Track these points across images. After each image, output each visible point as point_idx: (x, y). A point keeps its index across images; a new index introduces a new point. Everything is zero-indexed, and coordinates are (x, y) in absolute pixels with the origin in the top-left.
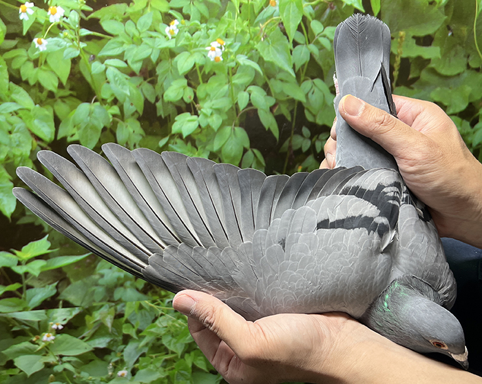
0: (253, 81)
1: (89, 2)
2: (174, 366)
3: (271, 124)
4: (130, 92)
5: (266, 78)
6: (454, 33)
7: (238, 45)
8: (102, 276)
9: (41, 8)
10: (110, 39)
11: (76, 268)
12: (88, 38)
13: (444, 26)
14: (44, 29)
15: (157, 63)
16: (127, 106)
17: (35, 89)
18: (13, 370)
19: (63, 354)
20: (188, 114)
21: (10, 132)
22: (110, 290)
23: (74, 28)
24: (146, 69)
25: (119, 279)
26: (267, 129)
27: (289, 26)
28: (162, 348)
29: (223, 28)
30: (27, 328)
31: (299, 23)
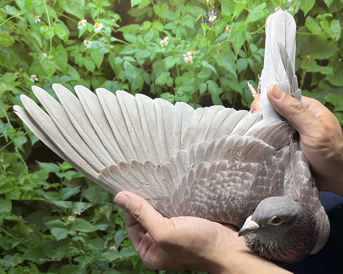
0: (210, 78)
1: (118, 22)
4: (136, 76)
5: (219, 76)
7: (203, 55)
9: (90, 23)
10: (127, 45)
12: (115, 43)
13: (337, 54)
14: (90, 35)
15: (154, 61)
16: (133, 85)
17: (82, 69)
18: (50, 235)
19: (79, 230)
20: (169, 93)
23: (107, 35)
27: (236, 46)
29: (195, 44)
30: (60, 211)
31: (242, 44)
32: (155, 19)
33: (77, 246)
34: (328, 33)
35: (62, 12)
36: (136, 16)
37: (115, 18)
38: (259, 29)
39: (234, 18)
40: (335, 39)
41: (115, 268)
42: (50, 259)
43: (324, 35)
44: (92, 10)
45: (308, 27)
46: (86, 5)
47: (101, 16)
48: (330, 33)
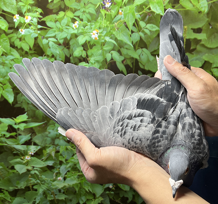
0: (113, 49)
1: (41, 14)
2: (82, 179)
3: (123, 69)
4: (59, 52)
5: (119, 47)
6: (213, 27)
7: (105, 32)
8: (50, 133)
9: (22, 16)
10: (50, 30)
11: (38, 128)
12: (41, 29)
13: (207, 23)
14: (23, 25)
15: (70, 40)
16: (58, 58)
17: (20, 50)
18: (14, 170)
19: (34, 166)
20: (84, 62)
21: (11, 68)
22: (53, 140)
23: (35, 25)
24: (65, 42)
25: (57, 135)
26: (121, 71)
27: (129, 24)
28: (77, 169)
29: (98, 25)
30: (19, 152)
31: (133, 22)
32: (67, 9)
33: (34, 178)
34: (199, 7)
35: (2, 11)
36: (53, 8)
37: (39, 11)
38: (145, 10)
39: (124, 3)
40: (204, 12)
41: (64, 193)
42: (17, 187)
43: (195, 9)
44: (22, 7)
45: (182, 5)
46: (17, 4)
47: (29, 11)
48: (200, 7)
